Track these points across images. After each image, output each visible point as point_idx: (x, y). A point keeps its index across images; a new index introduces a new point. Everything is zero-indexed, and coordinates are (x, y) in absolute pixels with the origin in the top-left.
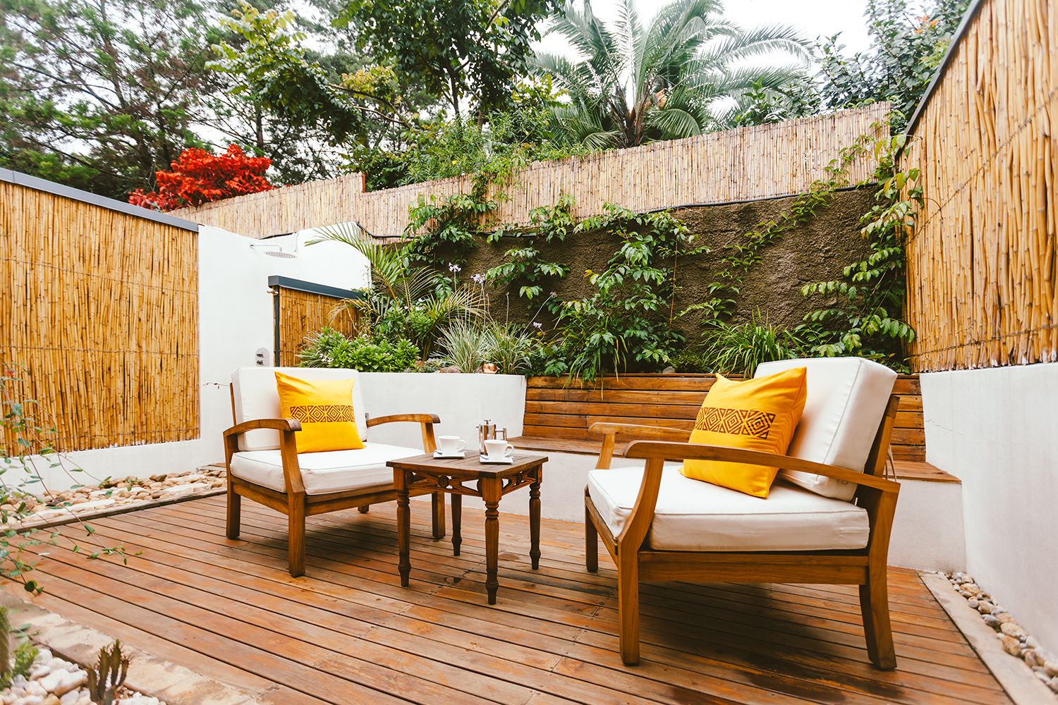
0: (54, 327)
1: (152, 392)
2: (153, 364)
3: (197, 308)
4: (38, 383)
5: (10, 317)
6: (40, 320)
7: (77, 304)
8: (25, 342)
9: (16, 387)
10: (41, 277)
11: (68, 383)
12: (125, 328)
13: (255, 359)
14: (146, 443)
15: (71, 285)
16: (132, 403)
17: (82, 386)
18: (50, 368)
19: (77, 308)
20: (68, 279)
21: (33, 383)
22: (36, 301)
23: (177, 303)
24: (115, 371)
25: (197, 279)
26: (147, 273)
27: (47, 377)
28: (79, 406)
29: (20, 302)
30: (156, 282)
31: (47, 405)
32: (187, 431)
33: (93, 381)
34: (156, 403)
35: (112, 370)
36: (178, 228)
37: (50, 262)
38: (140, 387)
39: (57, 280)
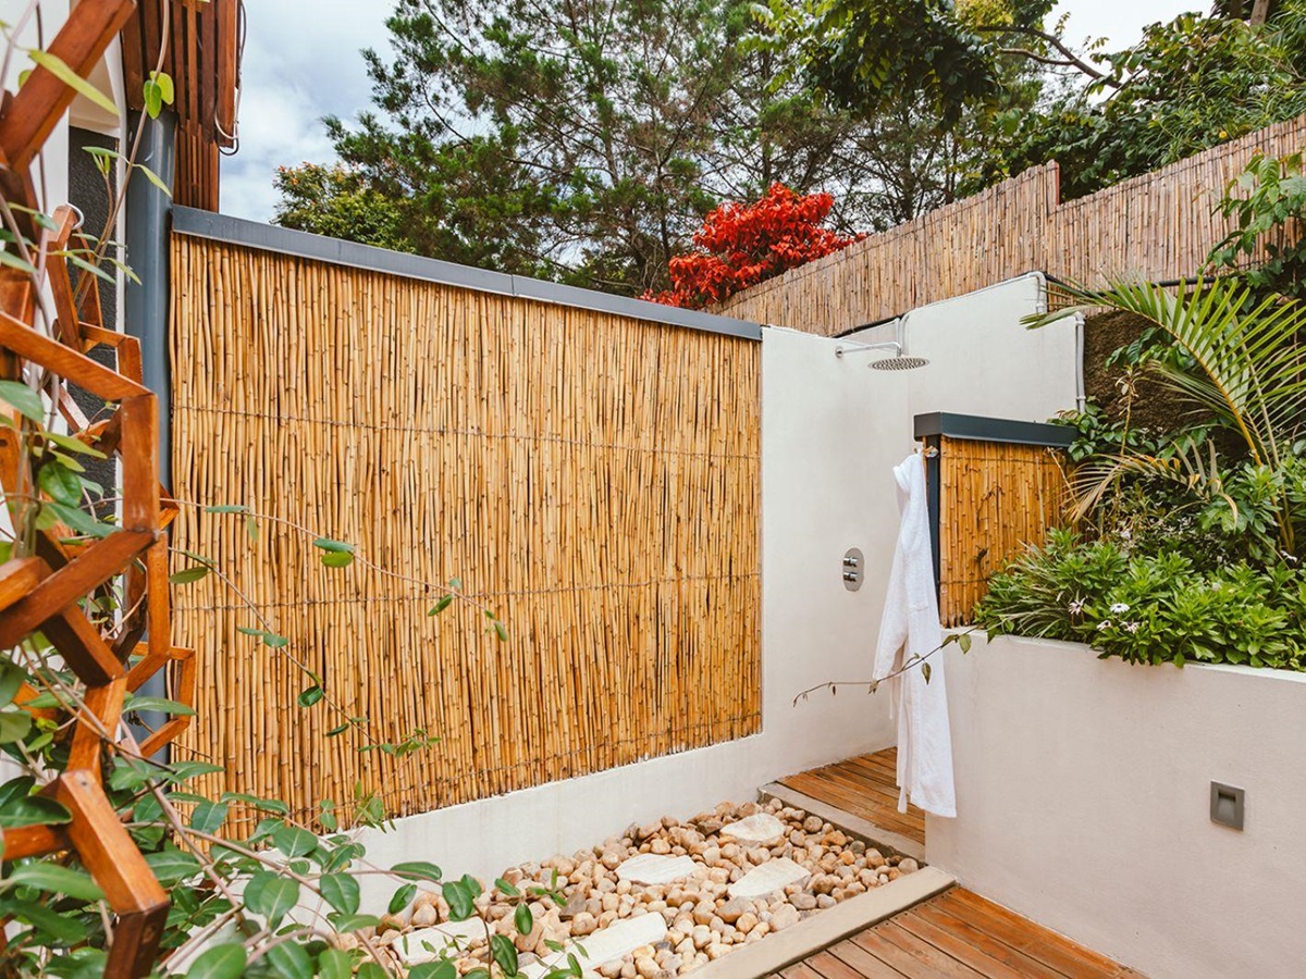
0: (563, 550)
1: (696, 653)
2: (697, 599)
3: (759, 484)
4: (543, 653)
5: (507, 539)
6: (545, 540)
7: (594, 504)
8: (526, 585)
9: (515, 666)
10: (547, 462)
11: (582, 651)
12: (658, 538)
13: (840, 571)
14: (687, 748)
15: (587, 469)
16: (669, 676)
17: (601, 653)
18: (560, 626)
19: (594, 509)
20: (582, 461)
21: (537, 655)
22: (541, 506)
23: (731, 480)
24: (645, 620)
25: (759, 429)
26: (688, 430)
27: (555, 643)
28: (597, 690)
29: (521, 512)
30: (701, 447)
31: (555, 693)
32: (744, 719)
33: (616, 640)
34: (701, 672)
35: (641, 618)
36: (731, 338)
37: (560, 431)
38: (679, 643)
39: (568, 463)
